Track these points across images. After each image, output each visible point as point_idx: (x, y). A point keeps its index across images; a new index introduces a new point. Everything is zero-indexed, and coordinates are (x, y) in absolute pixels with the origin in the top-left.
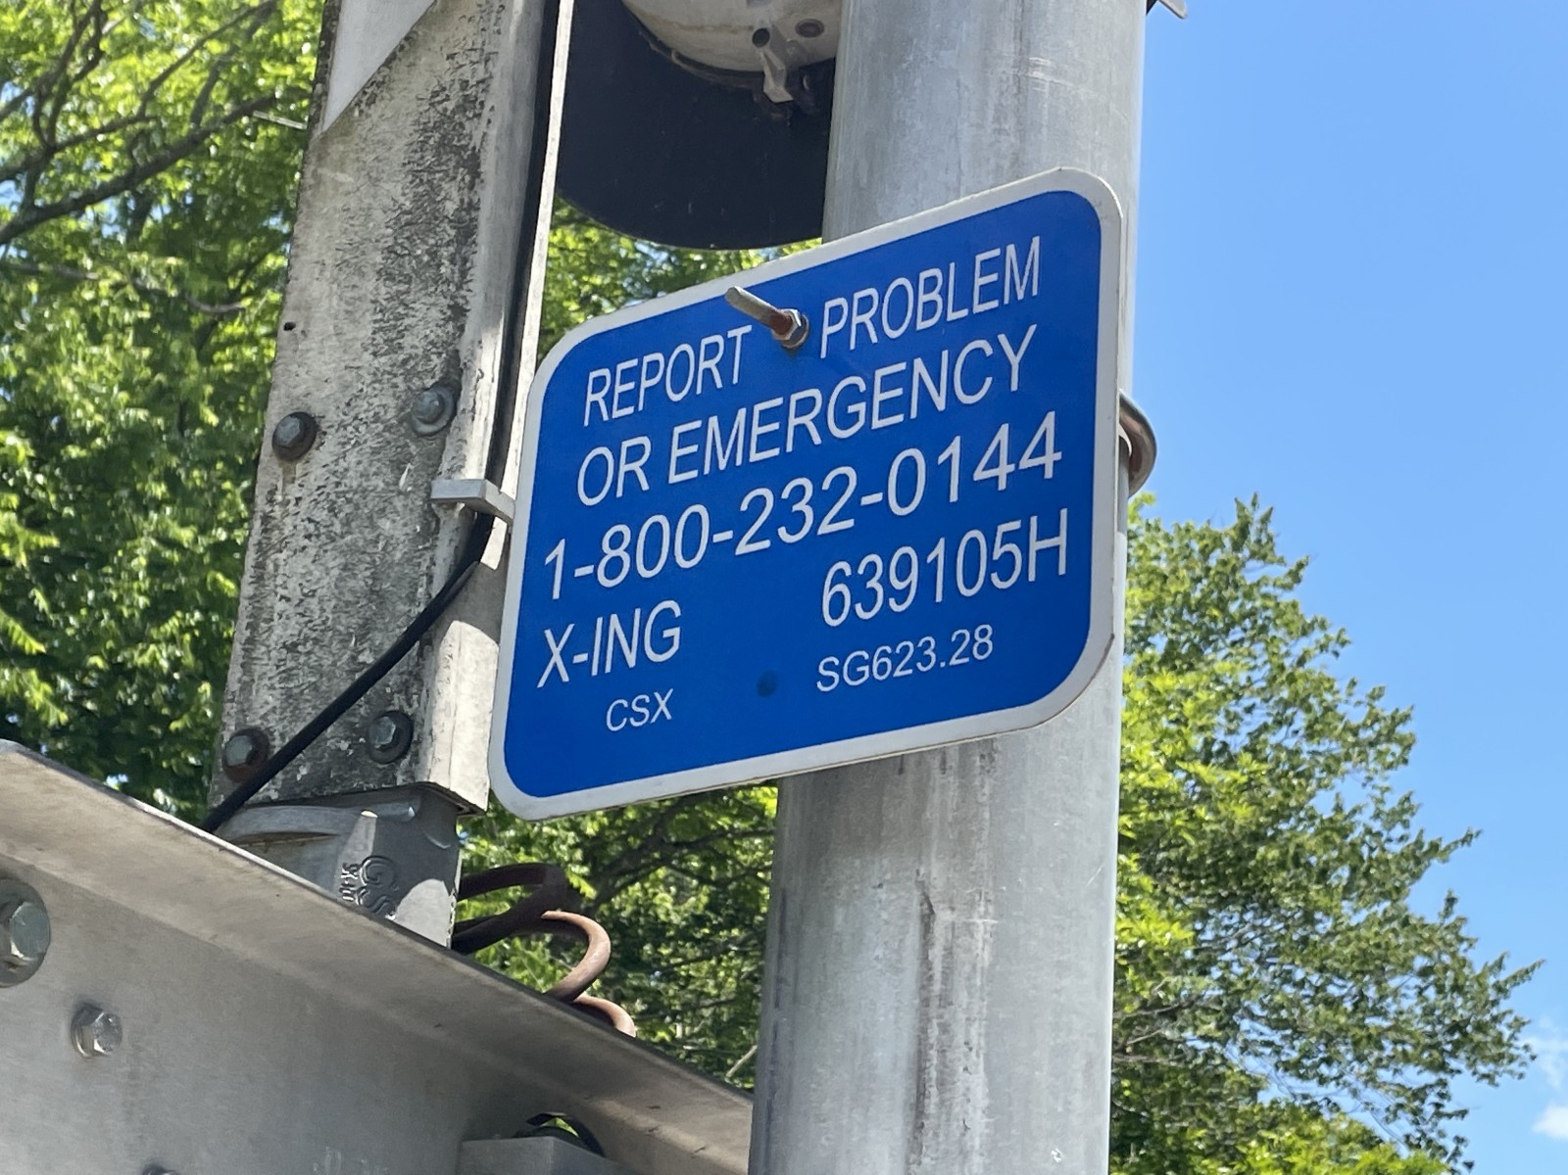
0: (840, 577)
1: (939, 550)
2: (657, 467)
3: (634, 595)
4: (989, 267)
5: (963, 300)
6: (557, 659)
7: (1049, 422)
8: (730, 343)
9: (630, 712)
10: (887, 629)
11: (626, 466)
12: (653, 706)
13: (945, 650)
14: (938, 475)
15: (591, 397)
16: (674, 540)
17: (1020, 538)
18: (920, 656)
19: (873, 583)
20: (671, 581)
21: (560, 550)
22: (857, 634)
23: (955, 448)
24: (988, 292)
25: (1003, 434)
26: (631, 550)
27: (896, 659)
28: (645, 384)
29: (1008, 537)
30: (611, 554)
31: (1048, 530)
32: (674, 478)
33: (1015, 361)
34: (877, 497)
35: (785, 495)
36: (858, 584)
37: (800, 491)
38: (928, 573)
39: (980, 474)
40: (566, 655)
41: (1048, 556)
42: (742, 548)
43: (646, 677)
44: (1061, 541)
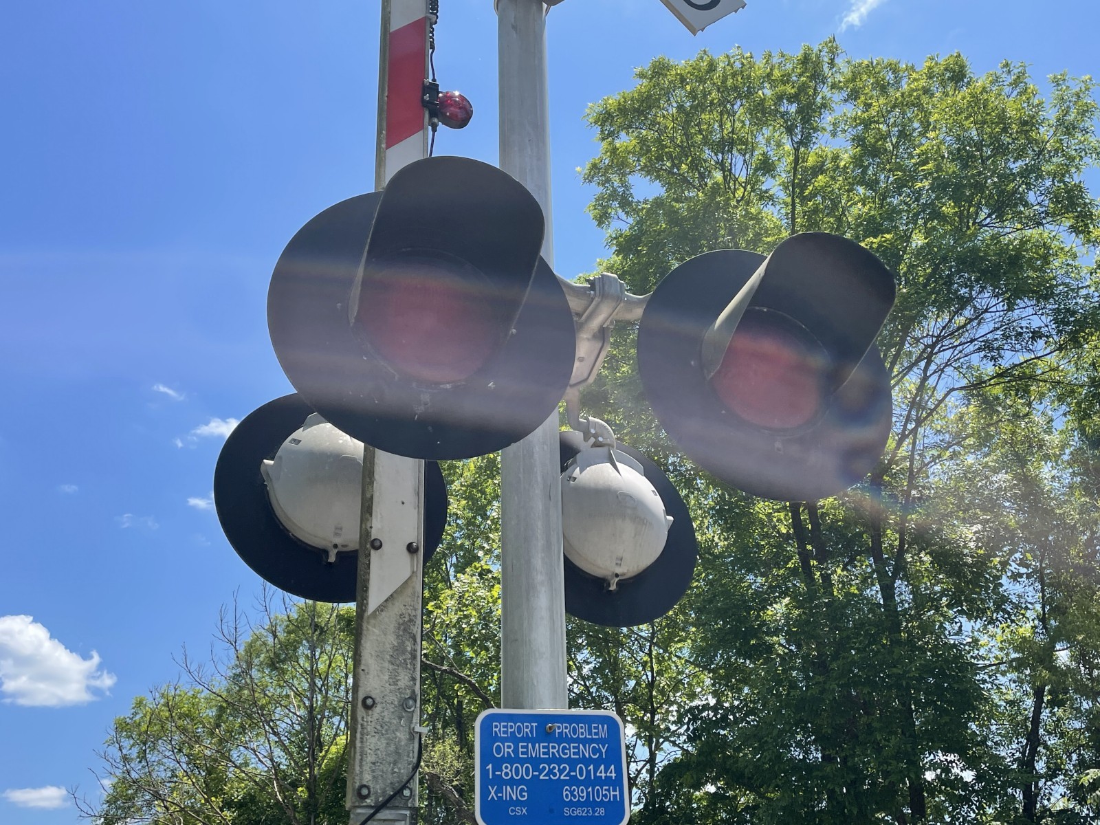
0: (567, 790)
1: (590, 789)
2: (516, 751)
3: (512, 782)
4: (595, 728)
5: (590, 733)
6: (493, 794)
7: (612, 767)
8: (532, 727)
9: (515, 811)
10: (579, 804)
11: (507, 749)
12: (522, 811)
13: (594, 812)
14: (588, 772)
15: (494, 729)
16: (522, 771)
17: (608, 791)
18: (588, 811)
19: (575, 793)
20: (522, 781)
21: (490, 766)
22: (571, 804)
23: (591, 767)
24: (596, 734)
25: (602, 767)
26: (511, 770)
27: (583, 811)
28: (510, 730)
29: (606, 790)
30: (505, 771)
31: (614, 790)
32: (521, 756)
33: (604, 751)
34: (574, 774)
35: (551, 767)
36: (572, 792)
37: (555, 767)
38: (588, 794)
39: (598, 774)
40: (496, 793)
41: (615, 796)
42: (541, 777)
43: (518, 803)
44: (617, 793)
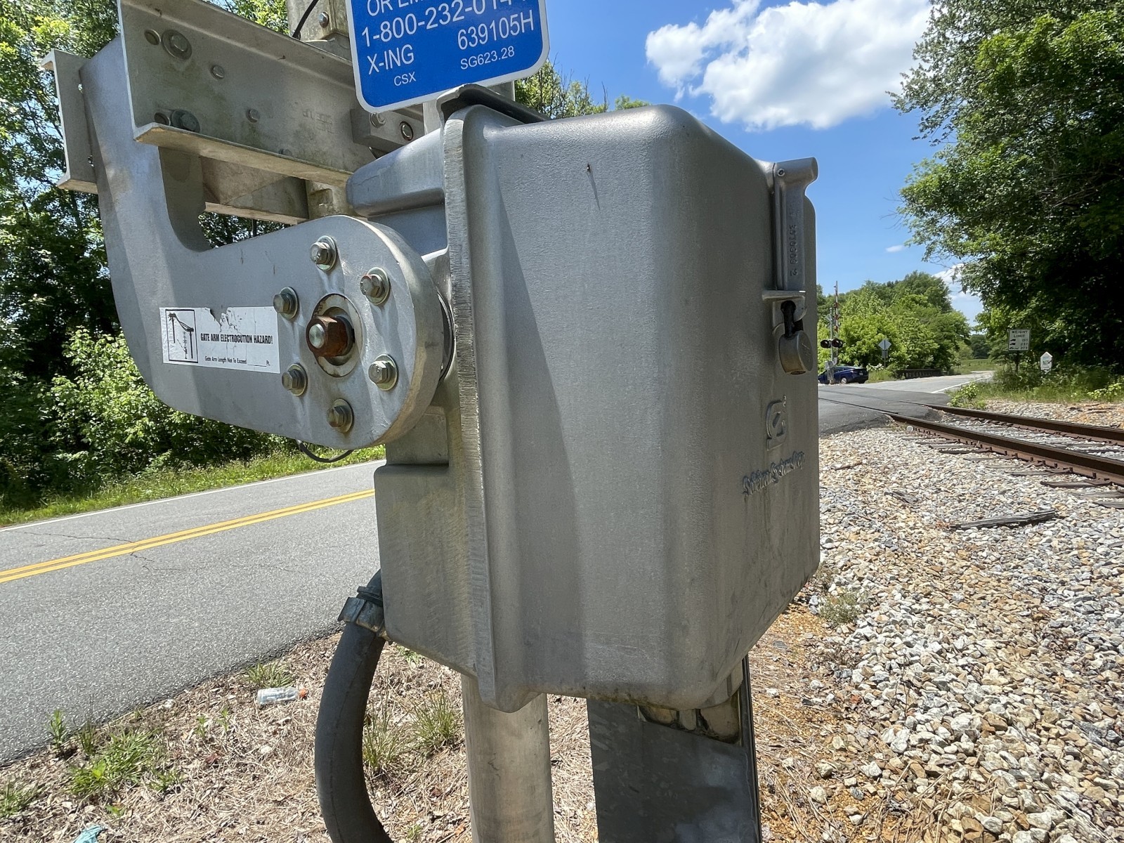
0: (463, 34)
1: (493, 24)
3: (395, 44)
6: (373, 65)
9: (401, 80)
10: (480, 50)
11: (383, 2)
12: (409, 77)
13: (500, 55)
16: (404, 26)
17: (518, 19)
18: (492, 57)
19: (474, 36)
20: (407, 39)
21: (366, 30)
22: (469, 52)
26: (391, 29)
27: (485, 58)
29: (514, 19)
30: (384, 31)
32: (400, 6)
34: (470, 9)
35: (440, 9)
36: (469, 36)
37: (444, 8)
38: (490, 32)
40: (376, 64)
41: (527, 25)
42: (429, 27)
43: (404, 69)
44: (531, 20)
